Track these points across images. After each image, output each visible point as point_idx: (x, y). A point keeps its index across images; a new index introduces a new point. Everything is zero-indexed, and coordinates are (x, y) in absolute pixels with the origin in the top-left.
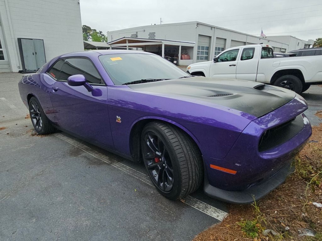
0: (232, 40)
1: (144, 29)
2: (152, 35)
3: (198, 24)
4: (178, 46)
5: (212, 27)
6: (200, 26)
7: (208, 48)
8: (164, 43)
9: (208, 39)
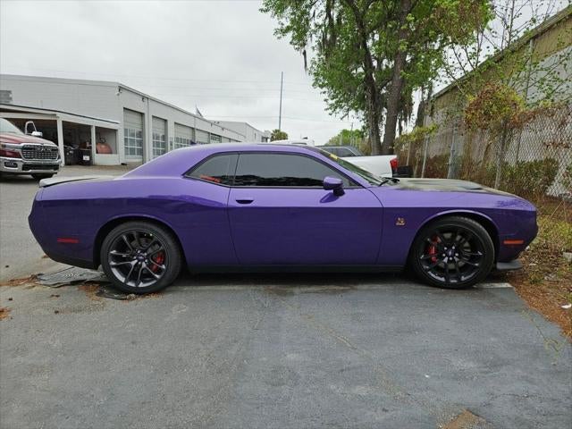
0: (175, 123)
3: (121, 88)
4: (90, 127)
5: (144, 97)
6: (124, 92)
7: (141, 134)
8: (61, 119)
9: (138, 117)
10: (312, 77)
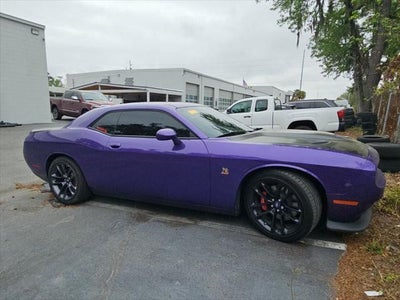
0: (221, 90)
1: (118, 73)
2: (130, 80)
3: (185, 71)
5: (199, 75)
6: (187, 73)
7: (197, 98)
8: (149, 91)
9: (195, 87)
10: (311, 50)
